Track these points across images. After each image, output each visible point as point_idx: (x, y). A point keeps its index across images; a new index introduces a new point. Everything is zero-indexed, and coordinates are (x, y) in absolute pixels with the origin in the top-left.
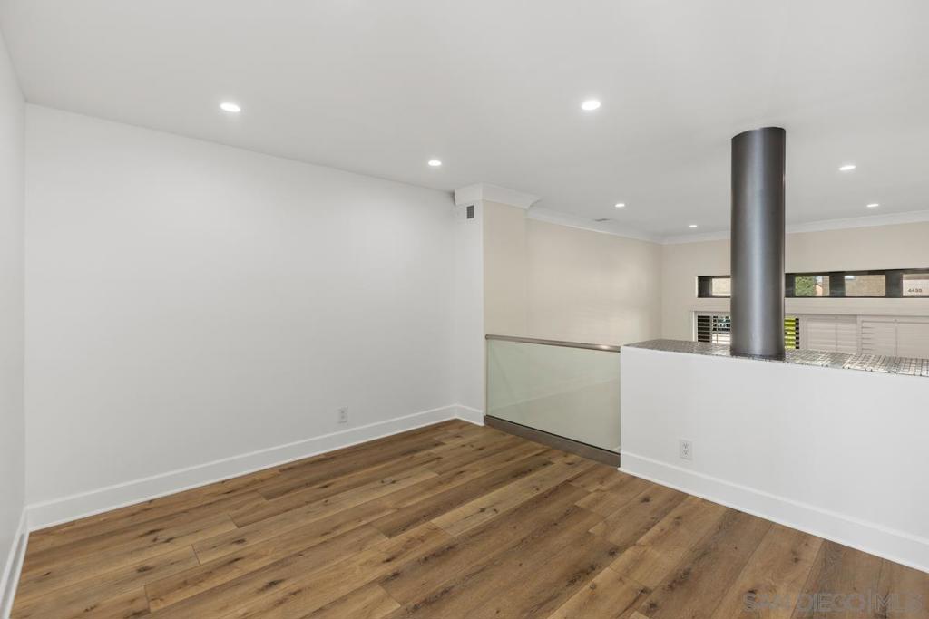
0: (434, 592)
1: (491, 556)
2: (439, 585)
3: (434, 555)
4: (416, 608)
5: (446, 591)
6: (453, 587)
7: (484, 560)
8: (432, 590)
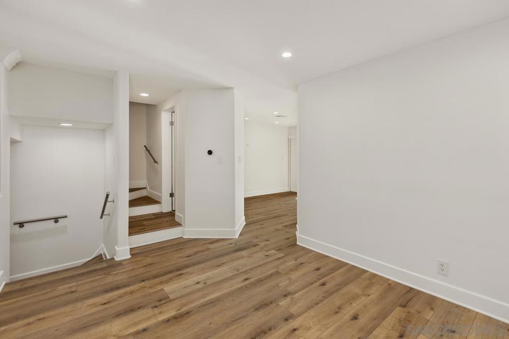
0: (264, 309)
1: (227, 330)
2: (260, 313)
3: (265, 333)
4: (271, 303)
5: (257, 309)
6: (253, 311)
7: (232, 328)
8: (264, 310)
